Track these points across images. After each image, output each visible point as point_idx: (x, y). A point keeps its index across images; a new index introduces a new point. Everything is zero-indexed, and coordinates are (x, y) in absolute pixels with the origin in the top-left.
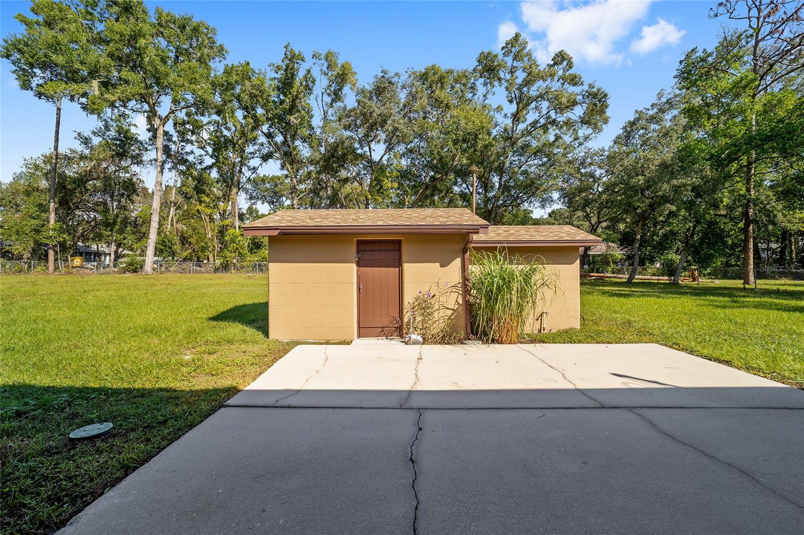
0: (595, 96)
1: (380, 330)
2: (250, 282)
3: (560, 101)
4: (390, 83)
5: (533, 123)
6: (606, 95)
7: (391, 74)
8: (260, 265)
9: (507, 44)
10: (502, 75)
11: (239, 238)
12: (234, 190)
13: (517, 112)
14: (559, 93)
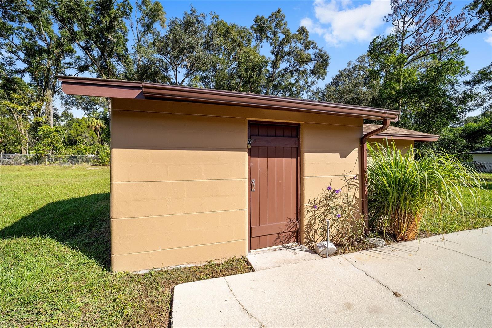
0: (322, 56)
1: (275, 237)
2: (66, 172)
3: (302, 57)
4: (197, 20)
5: (285, 69)
6: (328, 57)
7: (198, 14)
8: (76, 158)
9: (273, 15)
10: (269, 34)
11: (54, 133)
12: (49, 92)
13: (276, 60)
14: (302, 52)
